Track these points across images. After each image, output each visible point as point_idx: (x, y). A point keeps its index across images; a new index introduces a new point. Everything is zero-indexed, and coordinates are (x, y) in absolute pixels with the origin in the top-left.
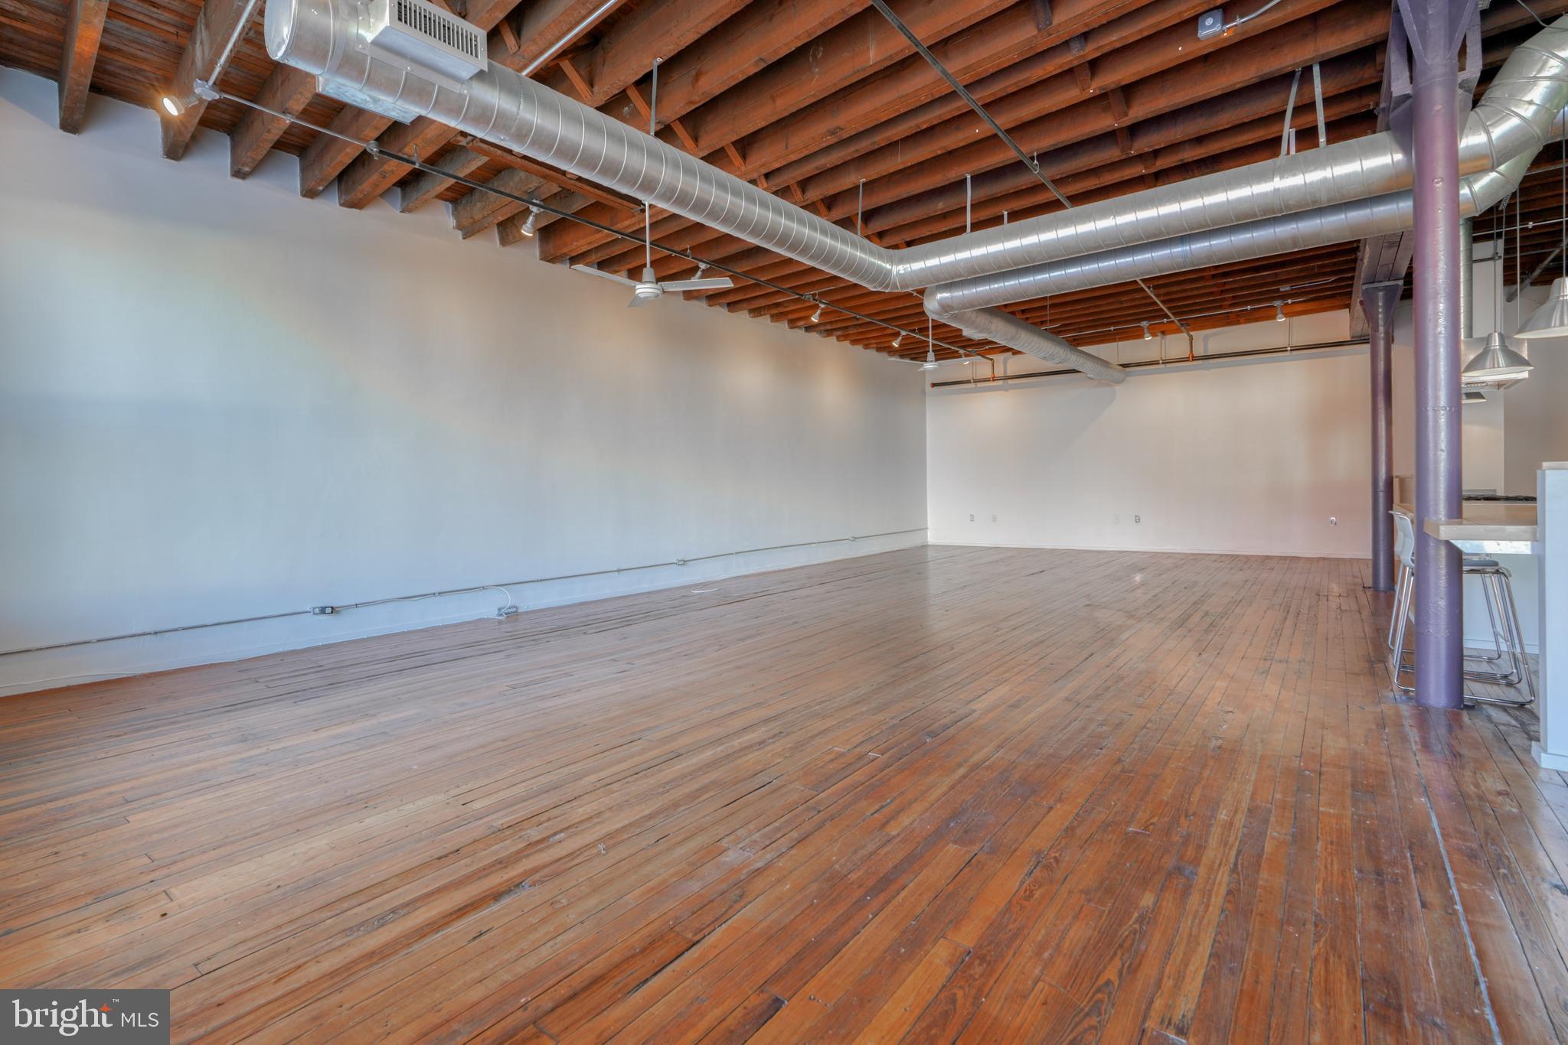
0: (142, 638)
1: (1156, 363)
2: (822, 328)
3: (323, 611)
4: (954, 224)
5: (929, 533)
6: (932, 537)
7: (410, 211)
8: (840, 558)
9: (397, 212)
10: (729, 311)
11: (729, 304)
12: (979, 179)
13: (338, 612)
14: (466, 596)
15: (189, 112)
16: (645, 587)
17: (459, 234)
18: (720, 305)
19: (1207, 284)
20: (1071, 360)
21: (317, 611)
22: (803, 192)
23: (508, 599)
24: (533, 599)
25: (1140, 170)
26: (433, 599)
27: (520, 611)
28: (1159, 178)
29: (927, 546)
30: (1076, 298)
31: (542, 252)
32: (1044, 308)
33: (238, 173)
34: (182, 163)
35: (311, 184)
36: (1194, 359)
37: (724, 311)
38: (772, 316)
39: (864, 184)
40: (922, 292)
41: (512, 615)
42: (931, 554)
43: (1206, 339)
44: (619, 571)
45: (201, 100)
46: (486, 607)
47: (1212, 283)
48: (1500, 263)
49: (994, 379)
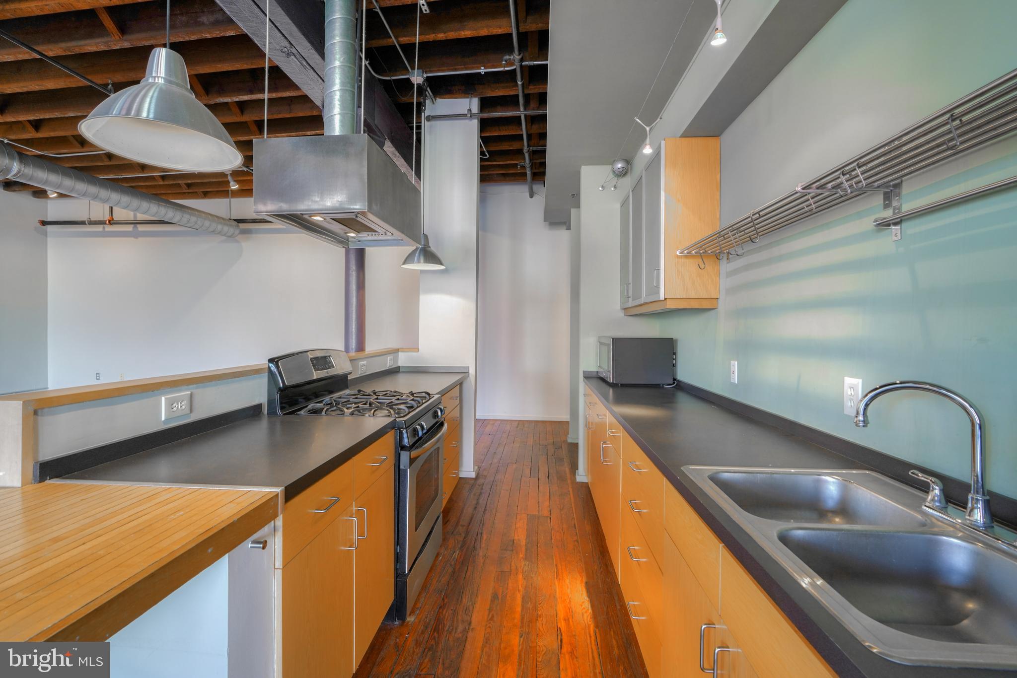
48: (475, 124)
49: (111, 222)
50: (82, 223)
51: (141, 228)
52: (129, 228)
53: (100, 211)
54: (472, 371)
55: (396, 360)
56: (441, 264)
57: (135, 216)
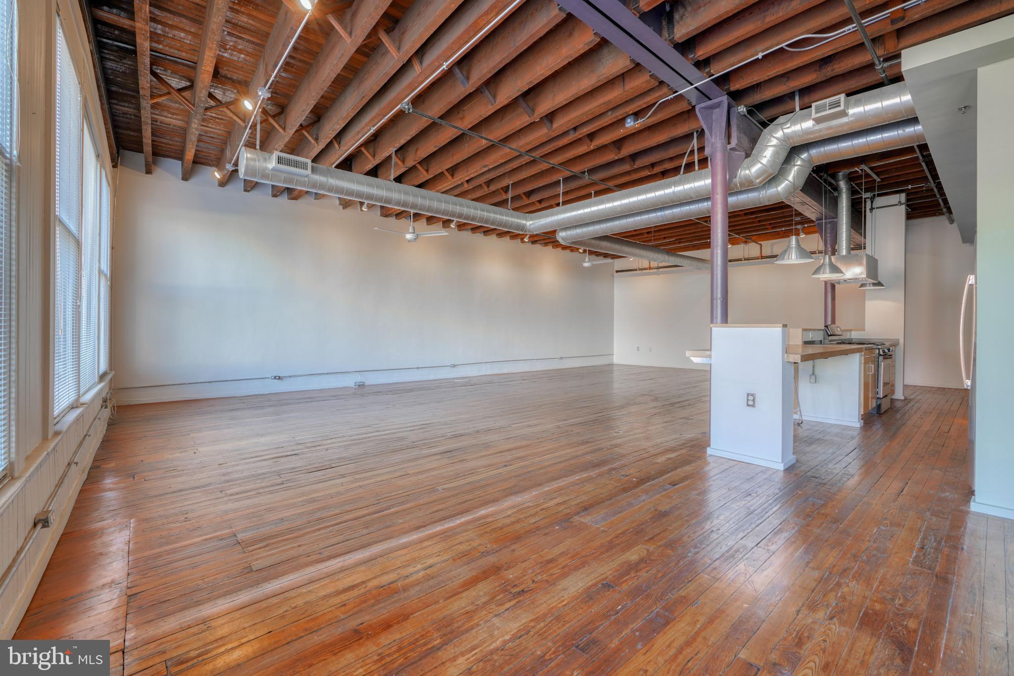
0: (204, 384)
1: (741, 260)
2: (543, 242)
3: (275, 378)
4: (553, 202)
5: (615, 357)
6: (617, 359)
7: (318, 199)
8: (552, 368)
9: (313, 200)
10: (485, 235)
11: (484, 232)
12: (566, 180)
13: (282, 379)
14: (339, 375)
15: (224, 176)
16: (432, 377)
17: (341, 207)
18: (480, 233)
19: (743, 218)
20: (672, 260)
21: (273, 378)
22: (488, 187)
23: (359, 378)
24: (372, 380)
25: (647, 173)
26: (324, 376)
27: (366, 384)
28: (664, 174)
29: (613, 364)
30: (670, 226)
31: (381, 213)
32: (642, 234)
33: (245, 190)
34: (225, 188)
35: (275, 193)
36: (762, 257)
37: (482, 235)
38: (510, 237)
39: (512, 184)
40: (555, 231)
41: (361, 386)
42: (615, 368)
43: (772, 245)
44: (418, 368)
45: (228, 171)
46: (349, 382)
47: (745, 218)
48: (903, 207)
49: (650, 268)
50: (636, 270)
51: (661, 270)
52: (655, 270)
53: (645, 264)
54: (901, 341)
55: (851, 335)
56: (883, 286)
57: (658, 265)
